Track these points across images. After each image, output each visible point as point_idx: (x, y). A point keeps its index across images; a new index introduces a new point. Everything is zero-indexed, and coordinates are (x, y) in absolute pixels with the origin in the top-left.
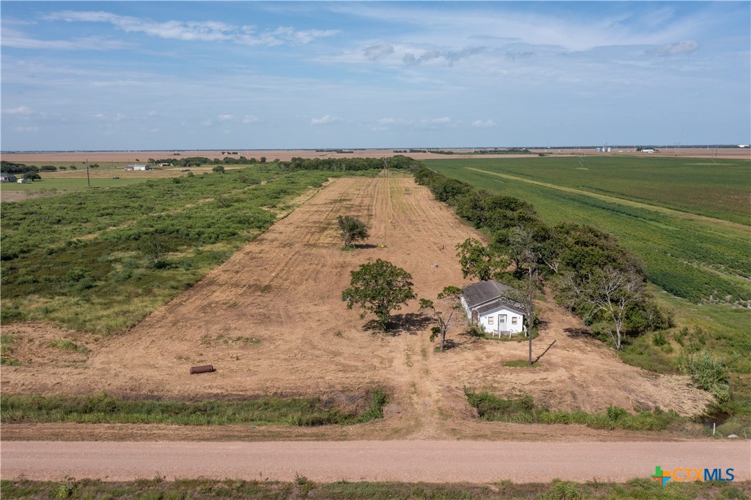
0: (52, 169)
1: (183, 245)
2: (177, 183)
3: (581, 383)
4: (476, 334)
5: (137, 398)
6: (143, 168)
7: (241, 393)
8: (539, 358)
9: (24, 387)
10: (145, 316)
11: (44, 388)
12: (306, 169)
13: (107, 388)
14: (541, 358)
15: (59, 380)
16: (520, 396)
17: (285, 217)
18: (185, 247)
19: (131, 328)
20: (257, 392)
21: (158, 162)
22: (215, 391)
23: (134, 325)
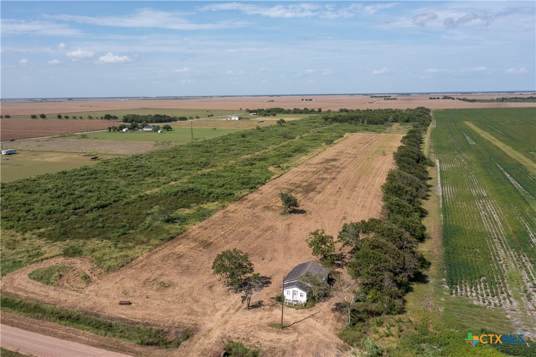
0: (184, 119)
1: (194, 203)
2: (243, 137)
3: (296, 345)
4: (280, 299)
5: (91, 314)
6: (237, 119)
7: (133, 320)
8: (294, 323)
9: (53, 300)
10: (133, 260)
11: (60, 301)
12: (340, 122)
13: (82, 306)
14: (295, 324)
15: (67, 298)
16: (257, 347)
17: (278, 177)
18: (195, 204)
19: (121, 267)
20: (139, 321)
21: (251, 112)
22: (123, 316)
23: (123, 266)
